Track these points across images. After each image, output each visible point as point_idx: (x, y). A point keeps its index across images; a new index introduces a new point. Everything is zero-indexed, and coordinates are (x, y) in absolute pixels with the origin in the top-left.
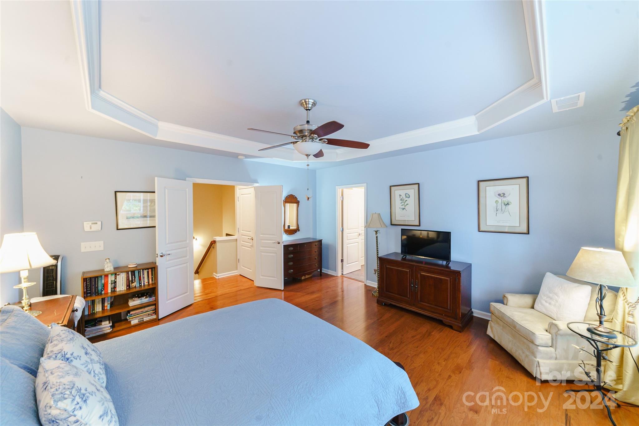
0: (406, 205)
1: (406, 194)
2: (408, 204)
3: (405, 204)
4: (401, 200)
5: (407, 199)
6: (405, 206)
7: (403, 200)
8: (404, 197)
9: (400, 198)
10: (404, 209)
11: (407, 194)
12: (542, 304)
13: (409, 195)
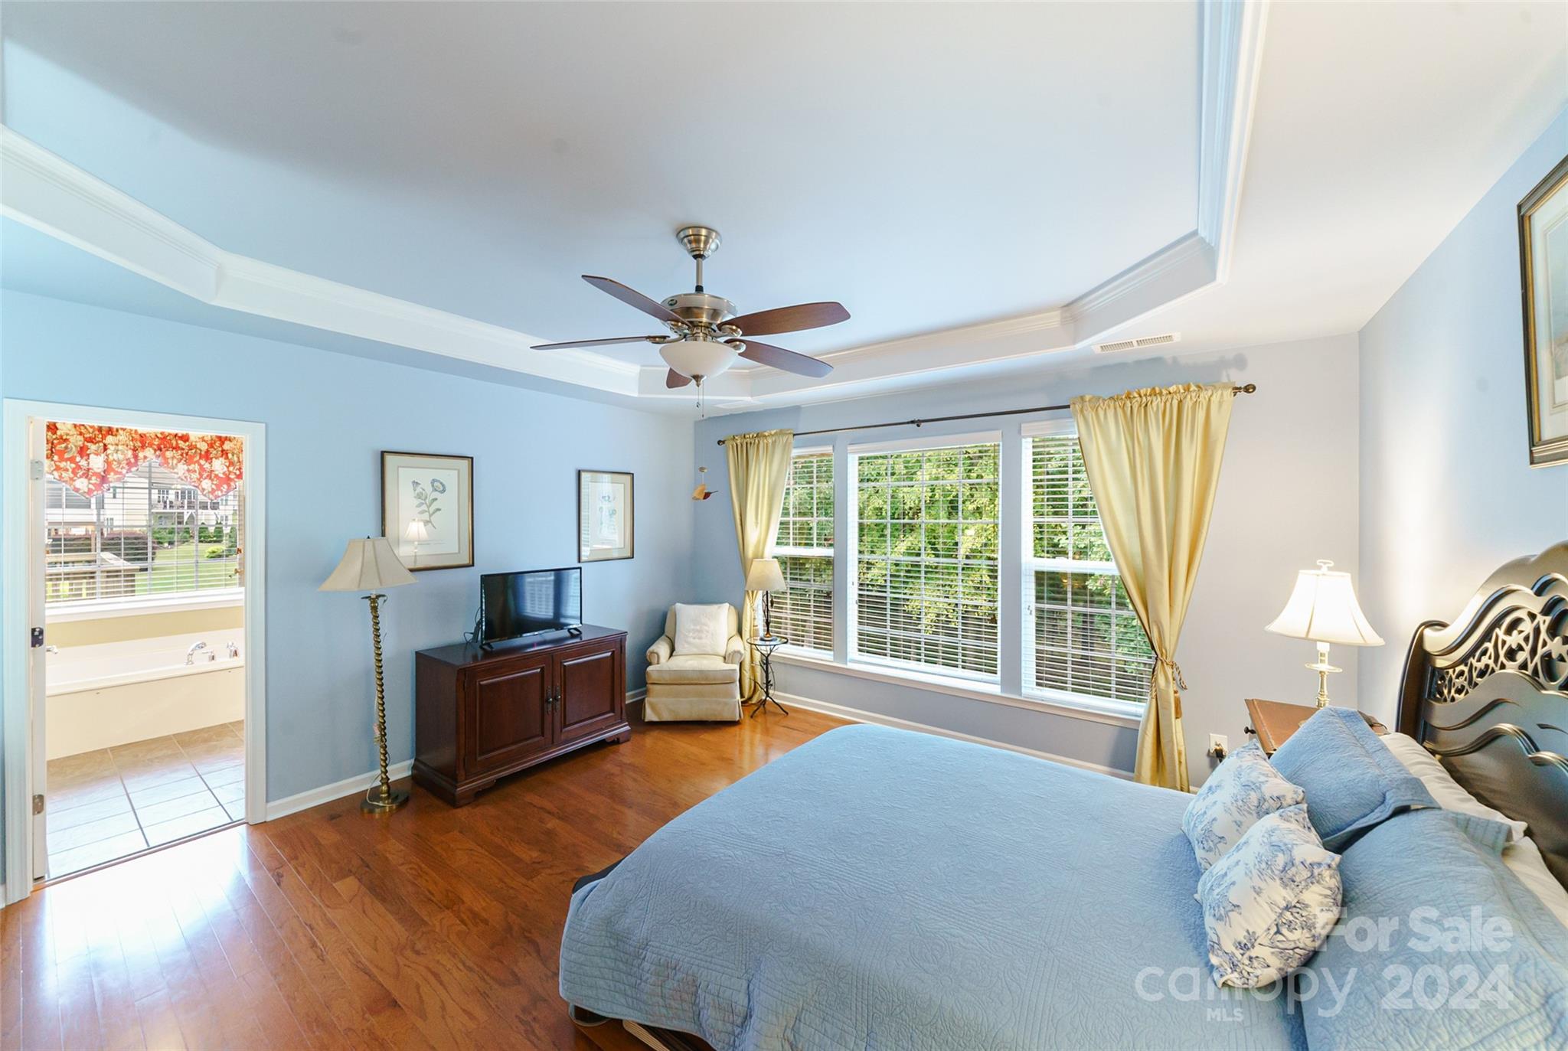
0: (434, 513)
1: (434, 481)
2: (439, 510)
3: (432, 509)
4: (419, 496)
5: (436, 495)
6: (430, 516)
7: (426, 497)
8: (429, 489)
9: (415, 490)
10: (428, 522)
11: (439, 481)
12: (689, 643)
13: (443, 485)
